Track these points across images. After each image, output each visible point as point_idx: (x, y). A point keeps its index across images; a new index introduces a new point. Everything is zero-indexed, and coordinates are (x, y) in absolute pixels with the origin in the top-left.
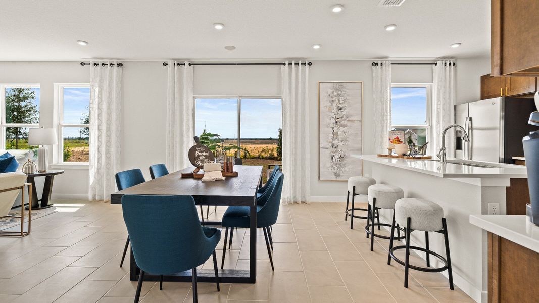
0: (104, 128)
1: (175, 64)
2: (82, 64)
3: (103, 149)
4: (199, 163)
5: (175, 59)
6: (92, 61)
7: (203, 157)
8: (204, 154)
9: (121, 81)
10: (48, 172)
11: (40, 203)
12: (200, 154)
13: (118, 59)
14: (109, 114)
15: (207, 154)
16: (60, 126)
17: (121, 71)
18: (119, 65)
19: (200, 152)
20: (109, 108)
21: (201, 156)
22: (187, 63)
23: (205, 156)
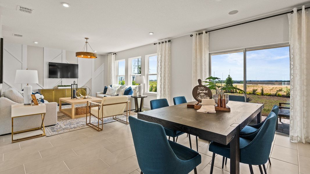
0: (163, 75)
1: (197, 34)
2: (155, 44)
3: (163, 86)
4: (200, 98)
5: (197, 31)
6: (158, 42)
7: (203, 94)
8: (204, 92)
9: (170, 50)
10: (142, 96)
11: (139, 110)
12: (201, 92)
13: (169, 38)
14: (165, 68)
15: (206, 92)
16: (148, 75)
17: (170, 44)
18: (169, 41)
19: (201, 90)
20: (165, 65)
21: (201, 93)
22: (204, 32)
23: (205, 93)
